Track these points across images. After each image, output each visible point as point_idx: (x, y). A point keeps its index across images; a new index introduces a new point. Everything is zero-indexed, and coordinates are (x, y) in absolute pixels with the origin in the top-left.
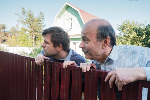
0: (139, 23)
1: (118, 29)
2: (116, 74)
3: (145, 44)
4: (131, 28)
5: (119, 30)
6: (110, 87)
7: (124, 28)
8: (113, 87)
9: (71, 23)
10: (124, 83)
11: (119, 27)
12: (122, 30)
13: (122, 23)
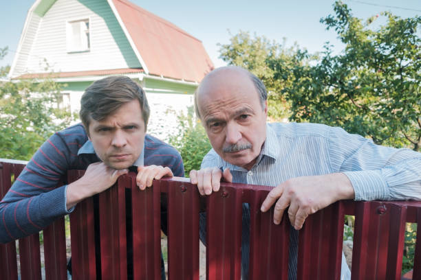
0: (271, 43)
1: (222, 55)
2: (292, 193)
3: (291, 98)
4: (253, 54)
5: (224, 59)
6: (276, 222)
7: (236, 54)
8: (281, 223)
9: (88, 35)
10: (311, 210)
11: (222, 52)
12: (231, 60)
13: (231, 40)
